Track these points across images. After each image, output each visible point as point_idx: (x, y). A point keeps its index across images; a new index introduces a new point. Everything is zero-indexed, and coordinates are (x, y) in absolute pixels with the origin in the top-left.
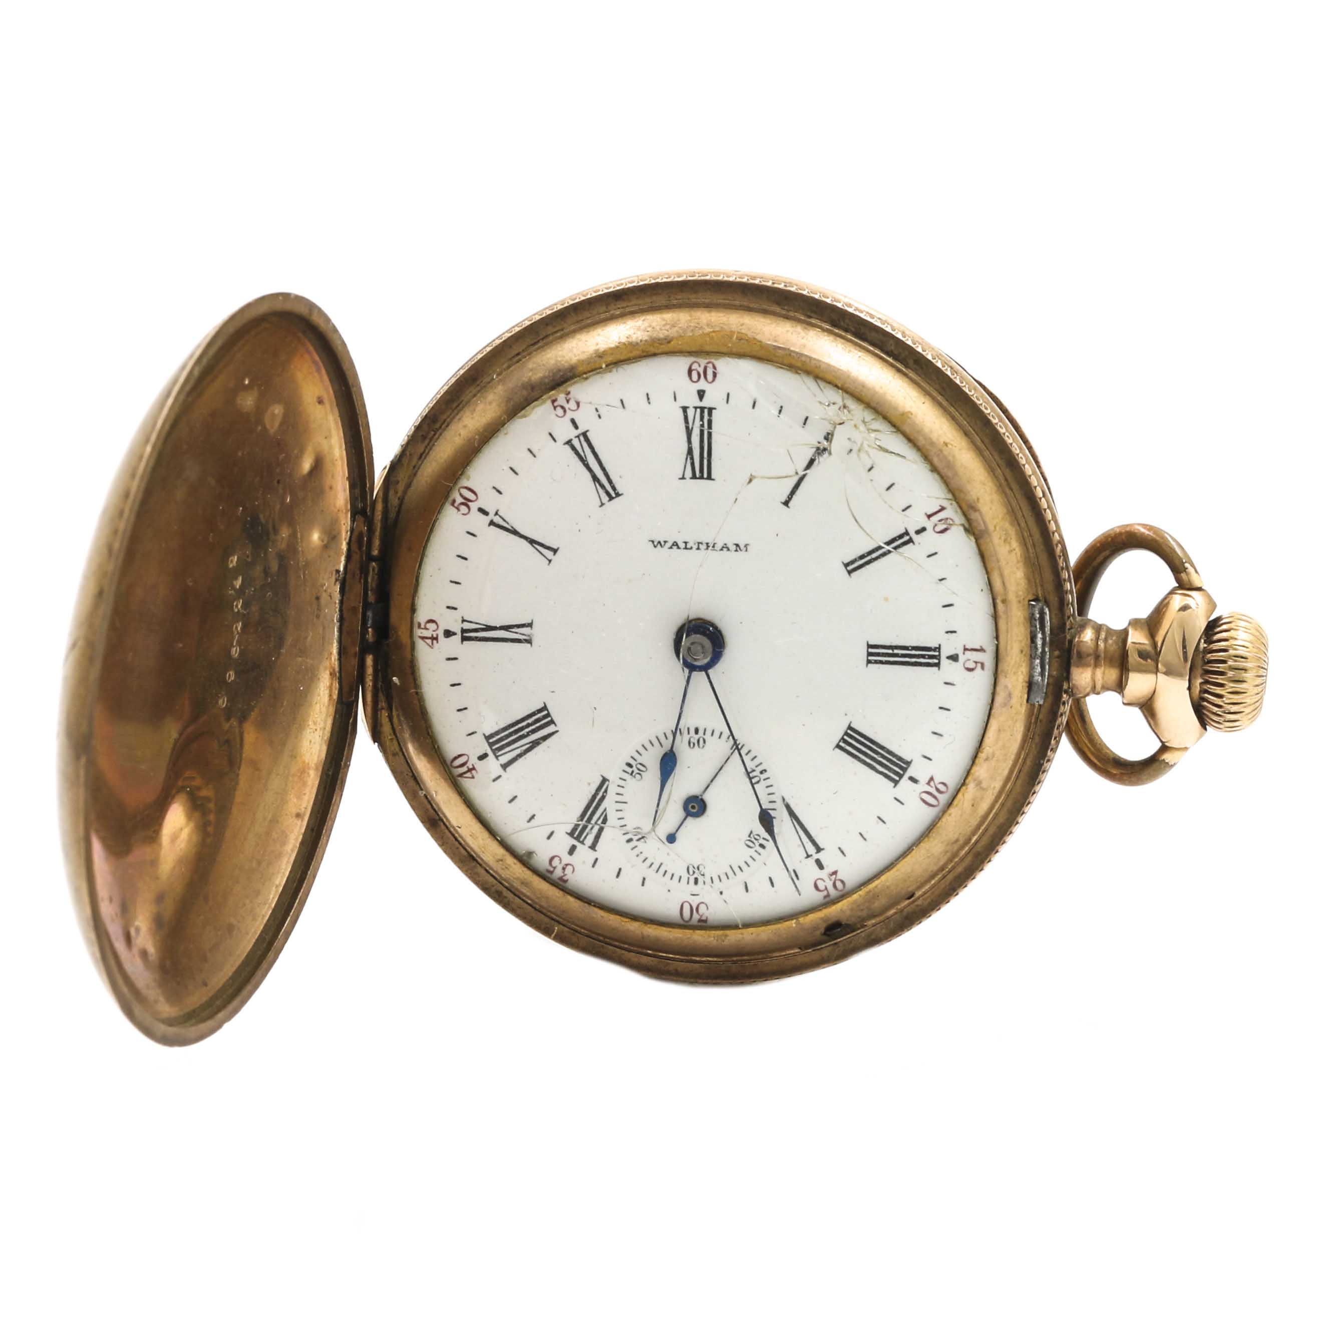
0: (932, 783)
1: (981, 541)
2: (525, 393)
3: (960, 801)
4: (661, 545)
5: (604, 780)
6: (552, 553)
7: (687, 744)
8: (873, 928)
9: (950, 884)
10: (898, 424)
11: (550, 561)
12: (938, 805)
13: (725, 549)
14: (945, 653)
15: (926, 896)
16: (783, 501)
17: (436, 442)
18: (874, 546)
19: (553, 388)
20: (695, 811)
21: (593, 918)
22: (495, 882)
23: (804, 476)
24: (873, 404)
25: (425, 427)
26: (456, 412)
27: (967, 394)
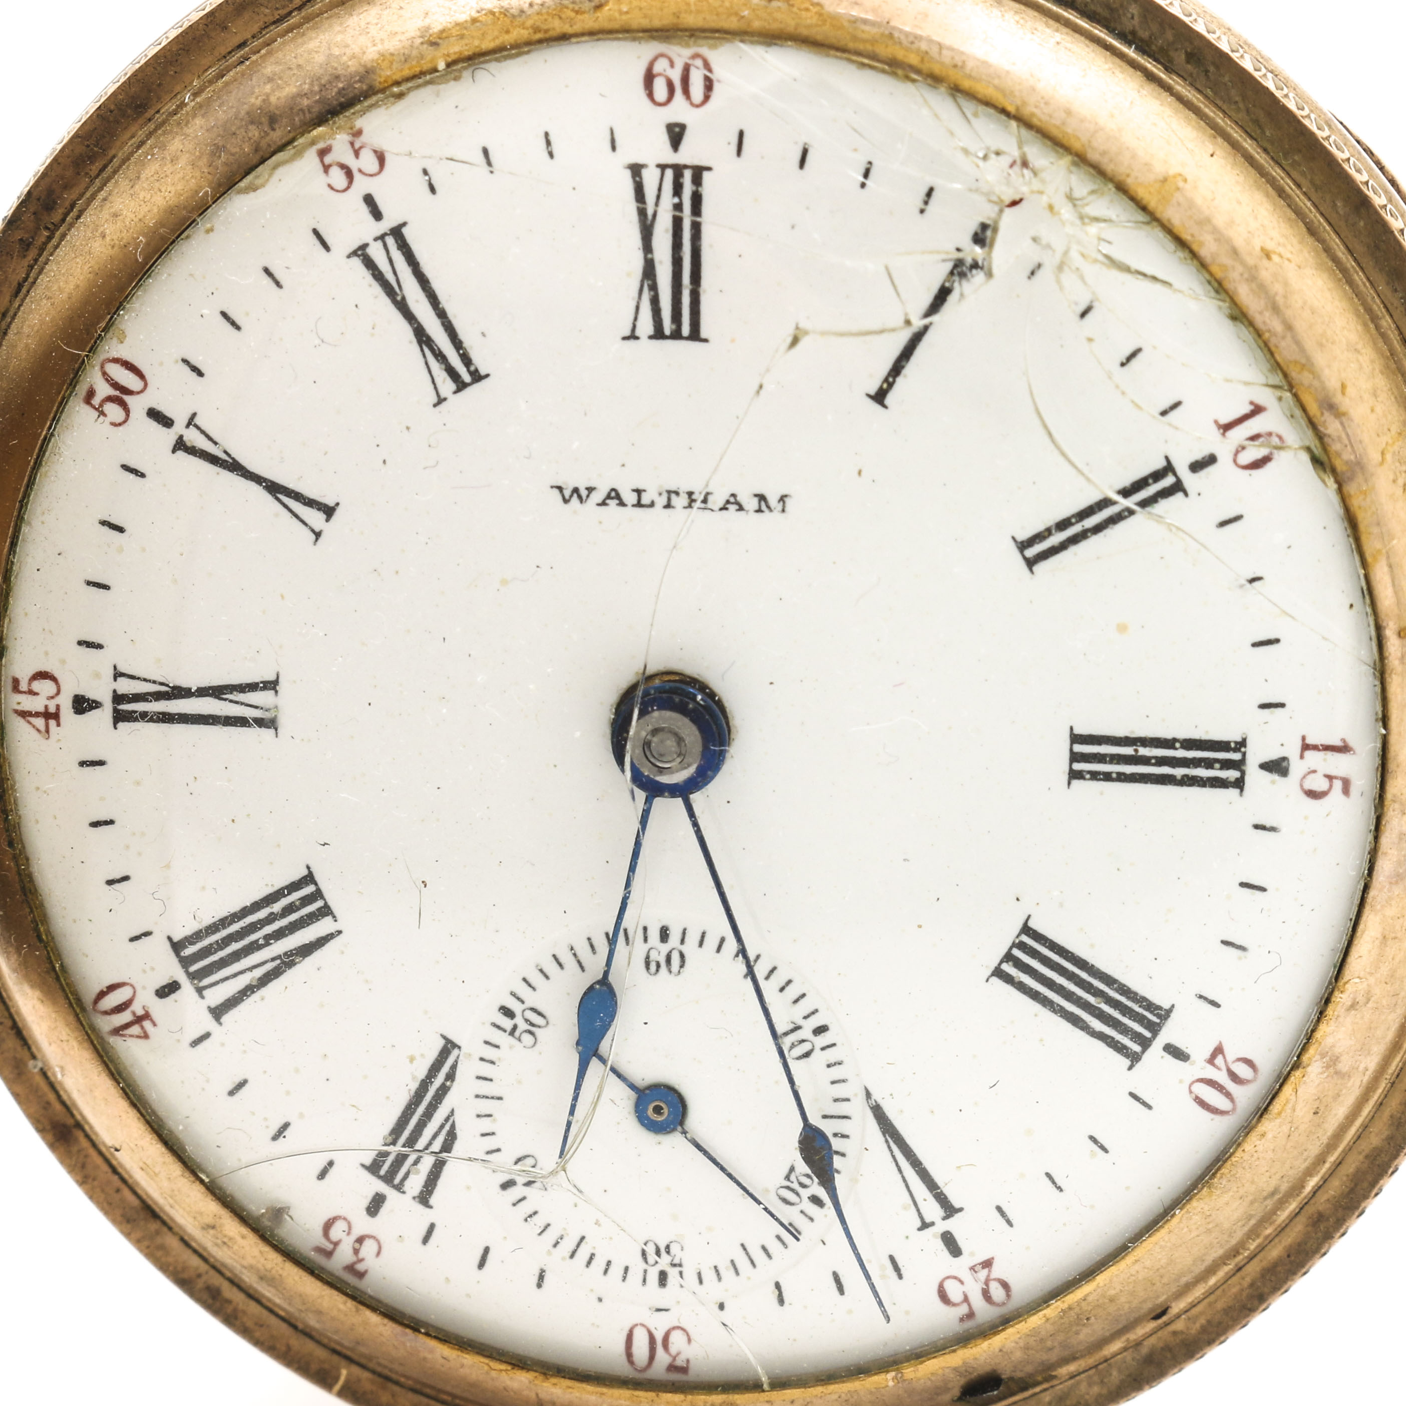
0: (1219, 1060)
1: (1351, 489)
2: (254, 132)
3: (1287, 1101)
4: (580, 497)
5: (449, 1047)
6: (321, 516)
7: (643, 965)
8: (1072, 1381)
9: (1252, 1285)
10: (1153, 203)
11: (318, 535)
12: (1234, 1109)
13: (732, 508)
14: (1255, 755)
15: (1195, 1311)
16: (873, 392)
17: (51, 255)
18: (1093, 497)
19: (321, 120)
20: (660, 1119)
21: (425, 1359)
22: (203, 1267)
23: (926, 328)
24: (1093, 156)
25: (27, 218)
26: (98, 182)
27: (1312, 134)
